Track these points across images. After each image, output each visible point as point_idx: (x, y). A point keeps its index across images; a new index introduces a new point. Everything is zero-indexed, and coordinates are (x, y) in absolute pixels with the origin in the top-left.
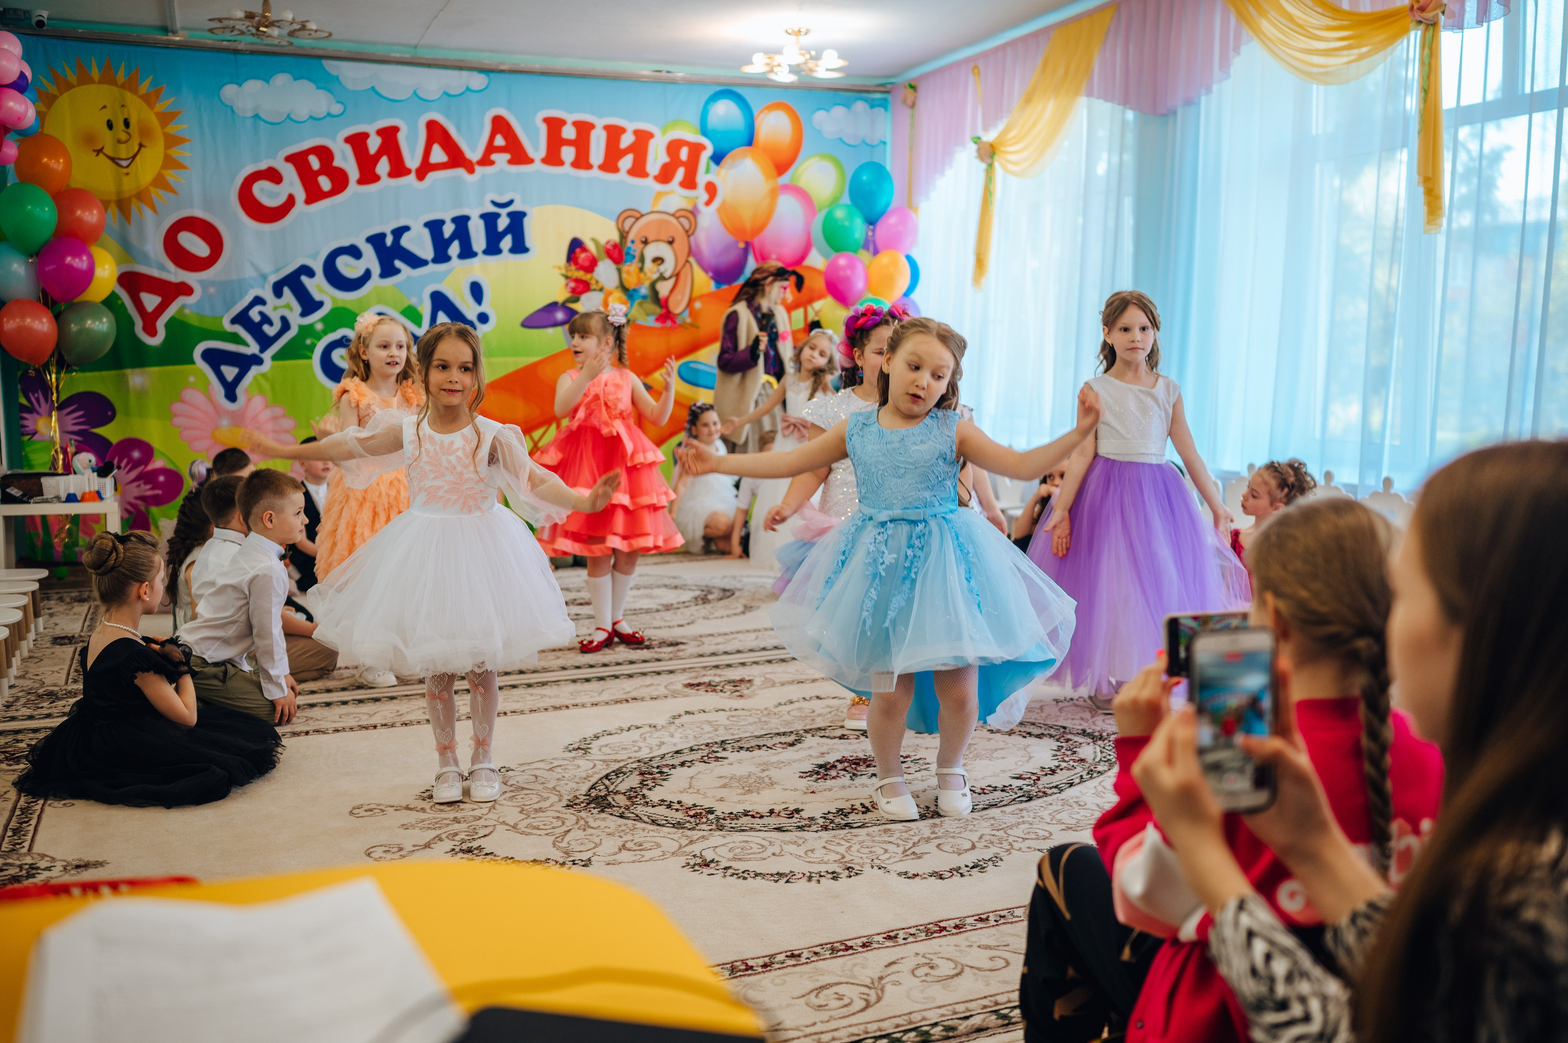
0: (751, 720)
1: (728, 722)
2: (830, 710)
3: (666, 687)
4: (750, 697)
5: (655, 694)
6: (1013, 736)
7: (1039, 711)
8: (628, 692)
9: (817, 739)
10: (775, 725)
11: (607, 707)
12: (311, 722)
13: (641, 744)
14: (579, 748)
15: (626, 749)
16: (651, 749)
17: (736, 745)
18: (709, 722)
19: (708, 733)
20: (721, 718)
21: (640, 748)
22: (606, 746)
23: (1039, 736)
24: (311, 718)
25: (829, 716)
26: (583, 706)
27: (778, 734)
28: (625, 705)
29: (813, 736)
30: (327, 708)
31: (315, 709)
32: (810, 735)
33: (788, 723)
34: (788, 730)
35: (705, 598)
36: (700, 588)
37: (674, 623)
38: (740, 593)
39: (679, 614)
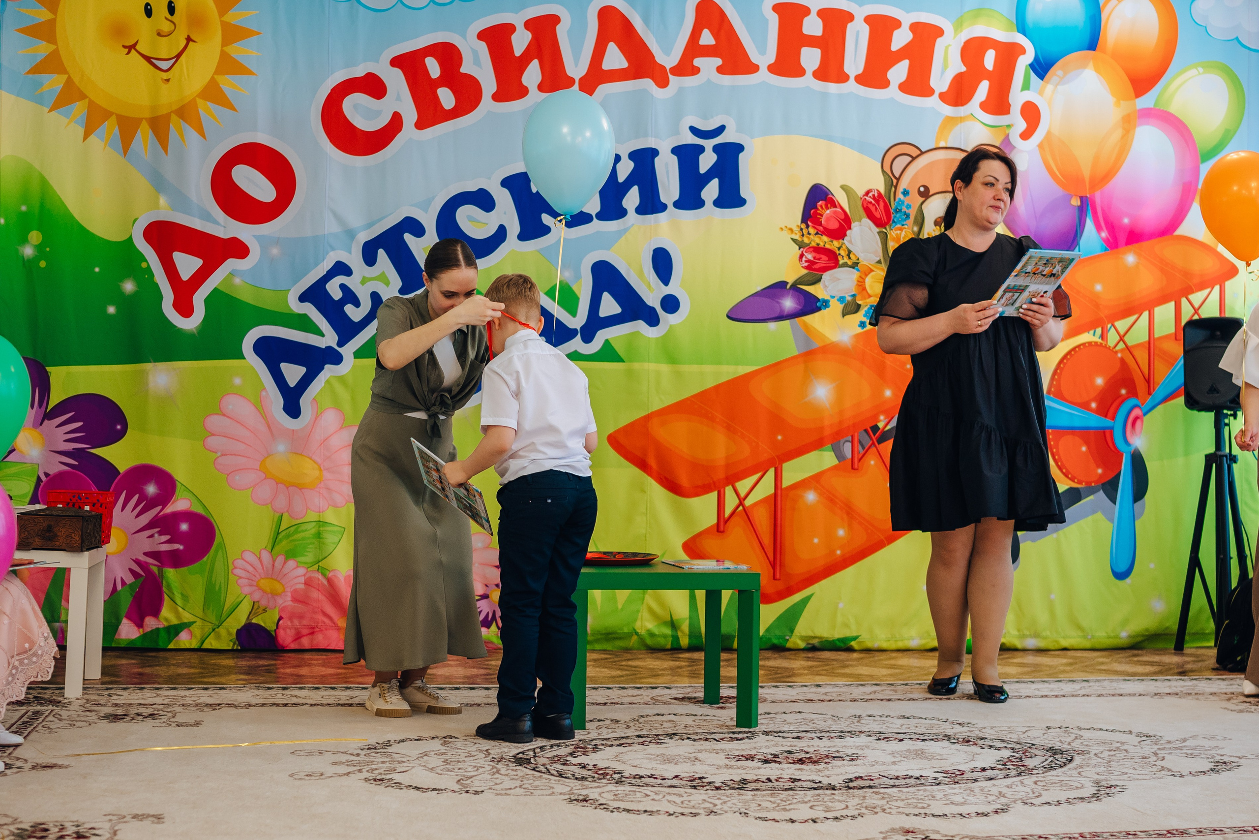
35: (1020, 763)
36: (1009, 746)
37: (972, 809)
38: (1084, 760)
39: (977, 791)
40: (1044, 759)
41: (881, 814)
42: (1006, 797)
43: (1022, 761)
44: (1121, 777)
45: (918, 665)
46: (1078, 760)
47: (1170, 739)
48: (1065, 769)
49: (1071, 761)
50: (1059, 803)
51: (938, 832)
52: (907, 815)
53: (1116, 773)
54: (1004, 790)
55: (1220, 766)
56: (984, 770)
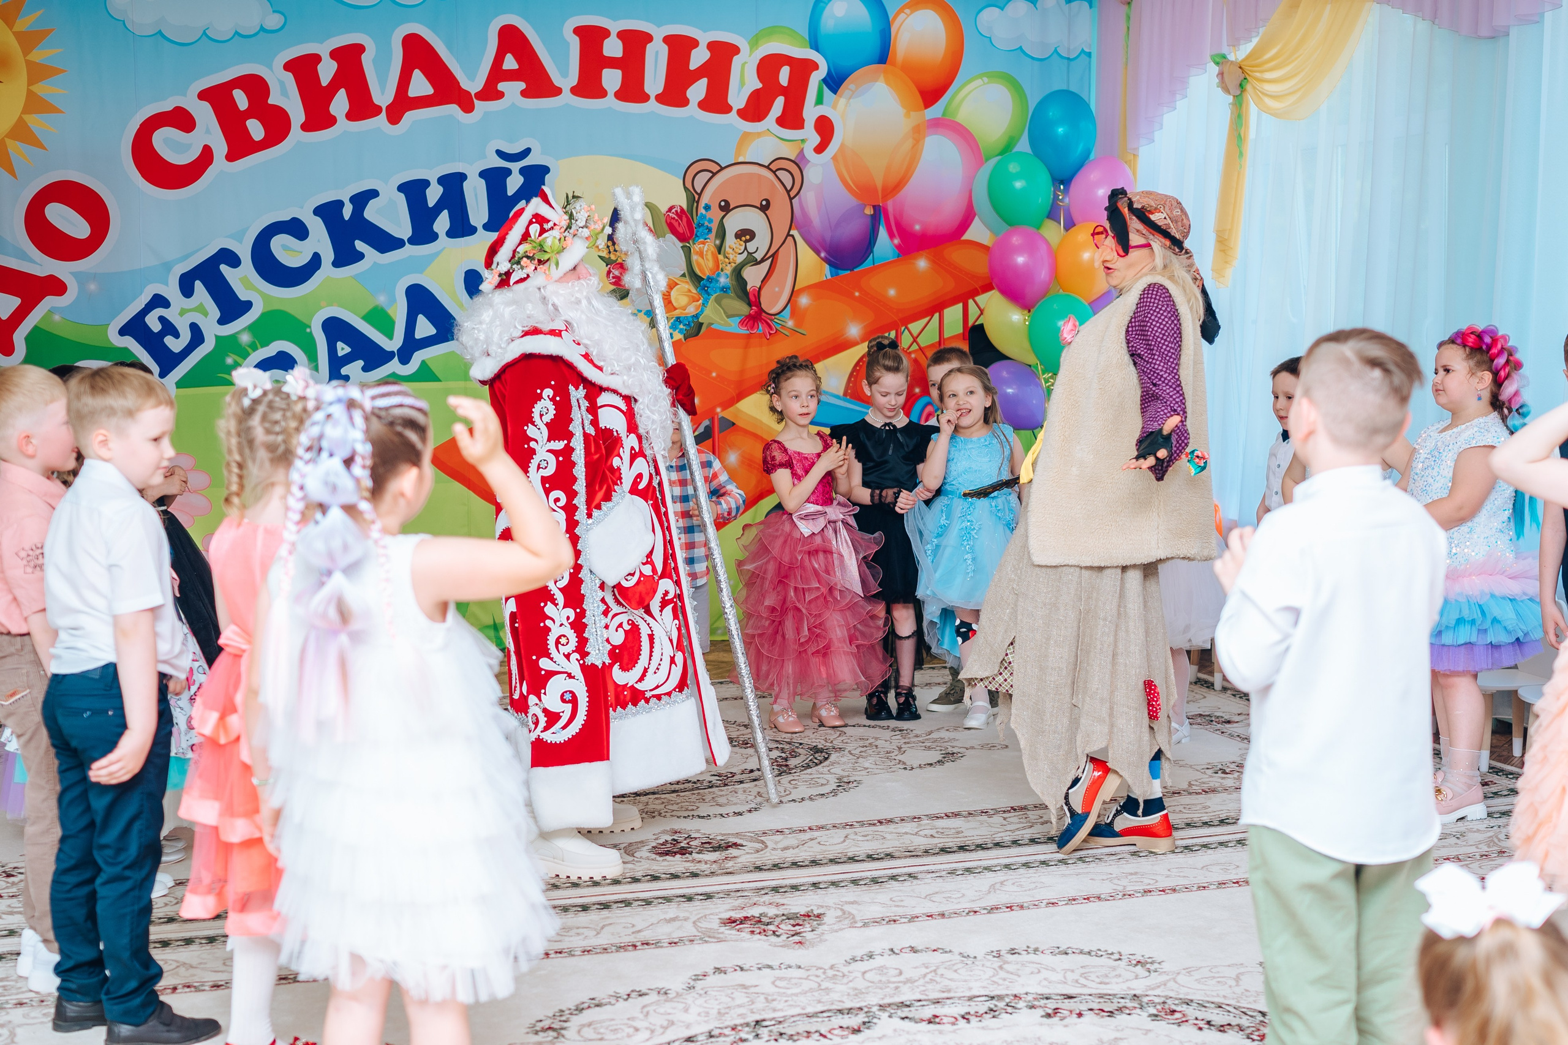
0: (807, 985)
1: (773, 989)
2: (924, 971)
3: (694, 923)
4: (813, 945)
5: (675, 936)
6: (1184, 1026)
7: (1233, 983)
8: (639, 931)
9: (896, 1022)
10: (840, 995)
11: (605, 956)
12: (182, 970)
13: (637, 1024)
14: (550, 1028)
15: (615, 1031)
16: (652, 1031)
17: (775, 1029)
18: (744, 987)
19: (739, 1006)
20: (764, 981)
21: (637, 1030)
22: (590, 1025)
23: (1222, 1029)
24: (184, 964)
25: (921, 982)
26: (571, 953)
27: (840, 1011)
28: (631, 954)
29: (890, 1017)
30: (208, 947)
31: (192, 947)
32: (887, 1014)
33: (858, 993)
34: (858, 1005)
35: (784, 763)
36: (780, 746)
37: (730, 809)
38: (838, 757)
39: (740, 792)
40: (802, 758)
41: (658, 818)
42: (761, 796)
43: (786, 760)
44: (861, 773)
45: (726, 660)
46: (834, 757)
47: (919, 732)
48: (820, 767)
49: (826, 759)
50: (803, 799)
51: (698, 831)
52: (678, 817)
53: (859, 769)
54: (762, 791)
55: (950, 756)
56: (752, 771)
